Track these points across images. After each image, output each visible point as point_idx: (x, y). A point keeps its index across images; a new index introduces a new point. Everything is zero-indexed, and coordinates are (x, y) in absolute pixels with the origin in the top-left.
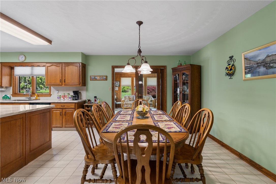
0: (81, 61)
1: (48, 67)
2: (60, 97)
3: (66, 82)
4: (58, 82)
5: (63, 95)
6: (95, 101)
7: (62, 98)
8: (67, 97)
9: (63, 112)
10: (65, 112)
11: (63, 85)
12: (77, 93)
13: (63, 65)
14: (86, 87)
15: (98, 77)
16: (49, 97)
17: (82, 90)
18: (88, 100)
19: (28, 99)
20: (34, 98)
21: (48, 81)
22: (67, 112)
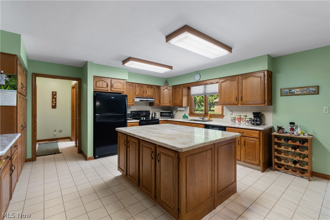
0: (267, 69)
1: (221, 83)
2: (235, 120)
3: (243, 101)
4: (233, 100)
5: (238, 117)
6: (292, 129)
7: (237, 122)
8: (244, 120)
9: (242, 141)
10: (244, 142)
11: (240, 105)
12: (259, 116)
13: (240, 78)
14: (272, 106)
15: (298, 90)
16: (222, 118)
17: (267, 111)
18: (278, 127)
19: (202, 120)
20: (206, 119)
21: (222, 100)
22: (248, 142)
